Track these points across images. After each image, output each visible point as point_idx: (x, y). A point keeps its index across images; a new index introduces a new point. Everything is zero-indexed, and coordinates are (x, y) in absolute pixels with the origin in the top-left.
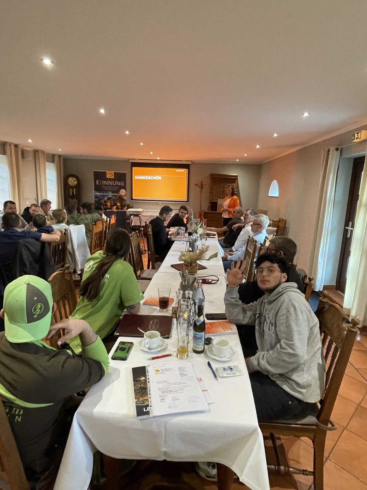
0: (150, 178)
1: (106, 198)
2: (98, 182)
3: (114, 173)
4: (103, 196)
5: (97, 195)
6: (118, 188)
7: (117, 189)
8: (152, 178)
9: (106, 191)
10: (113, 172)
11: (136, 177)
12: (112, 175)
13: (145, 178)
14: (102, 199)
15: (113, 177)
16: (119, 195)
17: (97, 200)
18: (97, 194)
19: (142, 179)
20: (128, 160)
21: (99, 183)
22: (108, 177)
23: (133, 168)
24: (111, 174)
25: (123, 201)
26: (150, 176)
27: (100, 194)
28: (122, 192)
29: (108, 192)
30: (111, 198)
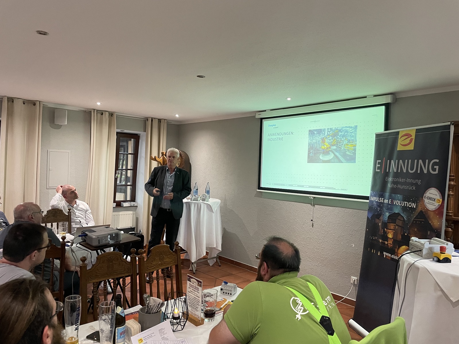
1: (387, 214)
3: (417, 131)
7: (417, 185)
10: (412, 131)
15: (411, 147)
16: (420, 209)
22: (400, 148)
24: (409, 135)
30: (398, 214)
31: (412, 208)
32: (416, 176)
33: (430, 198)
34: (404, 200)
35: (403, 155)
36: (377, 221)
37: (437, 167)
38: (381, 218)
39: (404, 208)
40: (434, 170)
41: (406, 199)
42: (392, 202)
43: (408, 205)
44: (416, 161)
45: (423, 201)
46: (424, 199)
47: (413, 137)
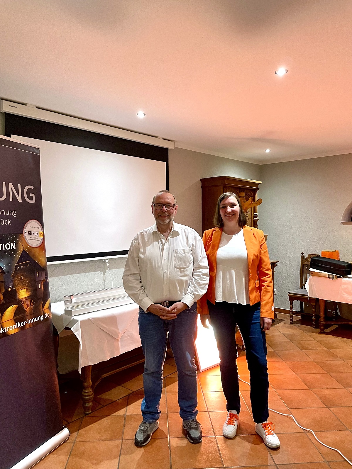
6: (14, 214)
7: (11, 217)
28: (32, 233)
37: (33, 196)
40: (29, 197)
43: (5, 247)
44: (4, 184)
45: (24, 238)
46: (24, 235)
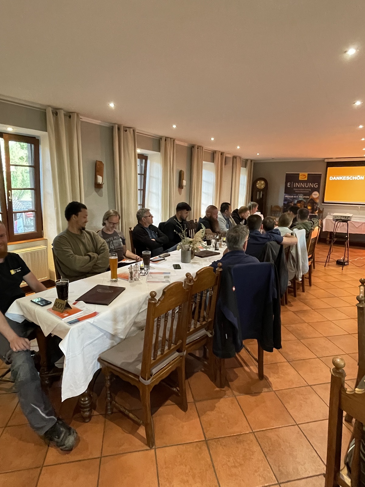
0: (348, 178)
1: (296, 201)
2: (289, 184)
3: (308, 174)
4: (294, 198)
5: (287, 198)
7: (309, 191)
8: (351, 178)
9: (297, 194)
10: (306, 174)
11: (331, 178)
12: (304, 177)
13: (343, 178)
14: (291, 202)
15: (306, 179)
16: (311, 198)
17: (286, 203)
18: (286, 196)
19: (339, 179)
20: (323, 159)
21: (291, 186)
22: (300, 179)
23: (328, 168)
24: (304, 175)
25: (315, 204)
26: (350, 177)
27: (290, 197)
29: (299, 195)
30: (302, 200)
31: (308, 198)
32: (308, 188)
33: (315, 194)
34: (304, 196)
35: (303, 182)
36: (290, 204)
37: (317, 186)
38: (293, 203)
39: (304, 198)
40: (316, 186)
41: (305, 195)
42: (298, 197)
43: (306, 197)
44: (308, 184)
45: (312, 196)
47: (307, 176)
